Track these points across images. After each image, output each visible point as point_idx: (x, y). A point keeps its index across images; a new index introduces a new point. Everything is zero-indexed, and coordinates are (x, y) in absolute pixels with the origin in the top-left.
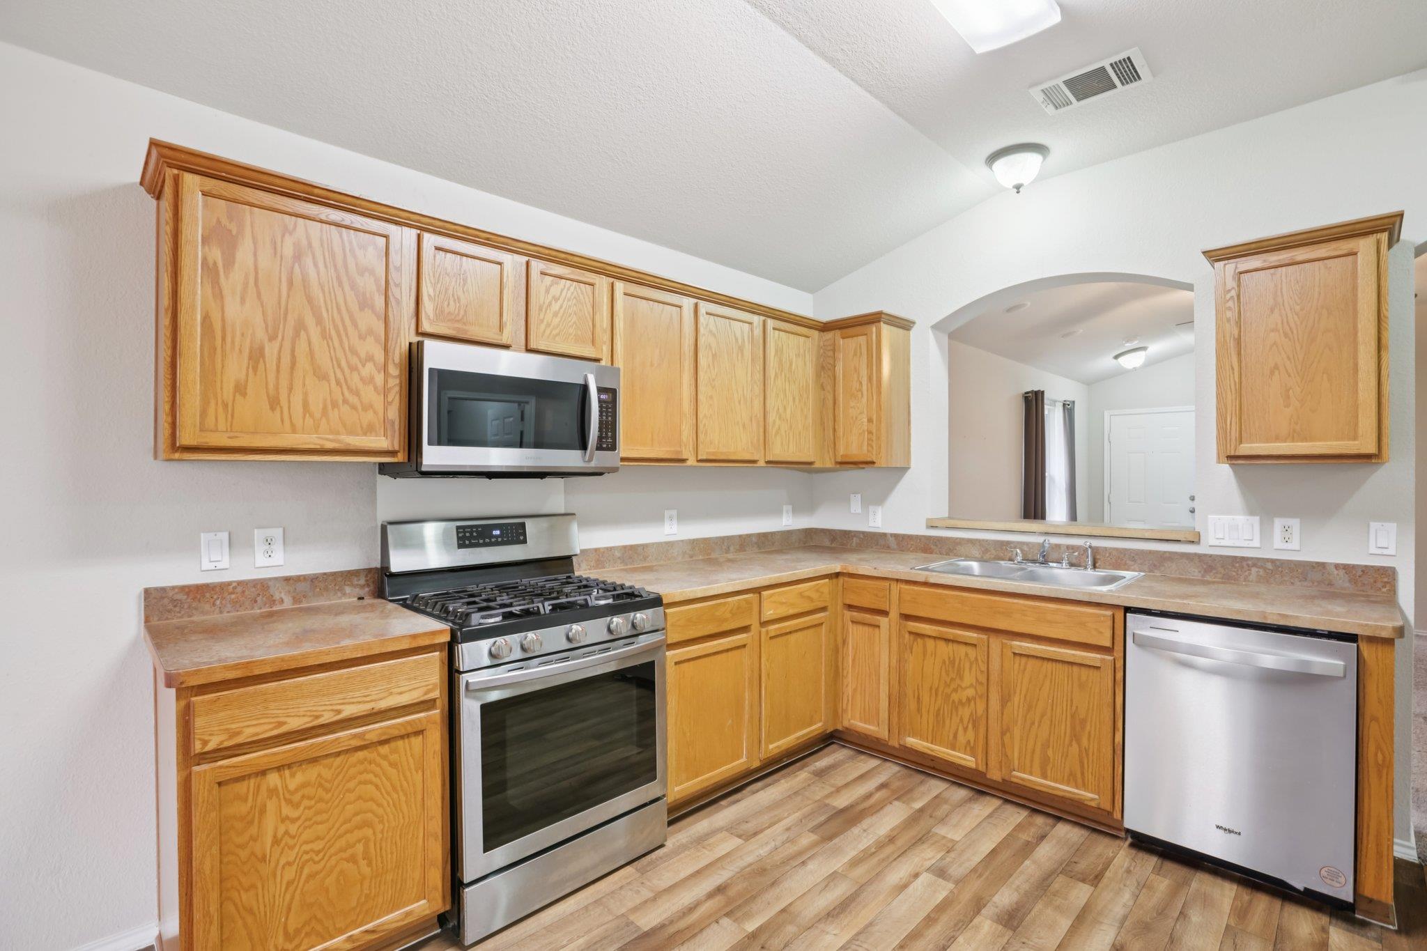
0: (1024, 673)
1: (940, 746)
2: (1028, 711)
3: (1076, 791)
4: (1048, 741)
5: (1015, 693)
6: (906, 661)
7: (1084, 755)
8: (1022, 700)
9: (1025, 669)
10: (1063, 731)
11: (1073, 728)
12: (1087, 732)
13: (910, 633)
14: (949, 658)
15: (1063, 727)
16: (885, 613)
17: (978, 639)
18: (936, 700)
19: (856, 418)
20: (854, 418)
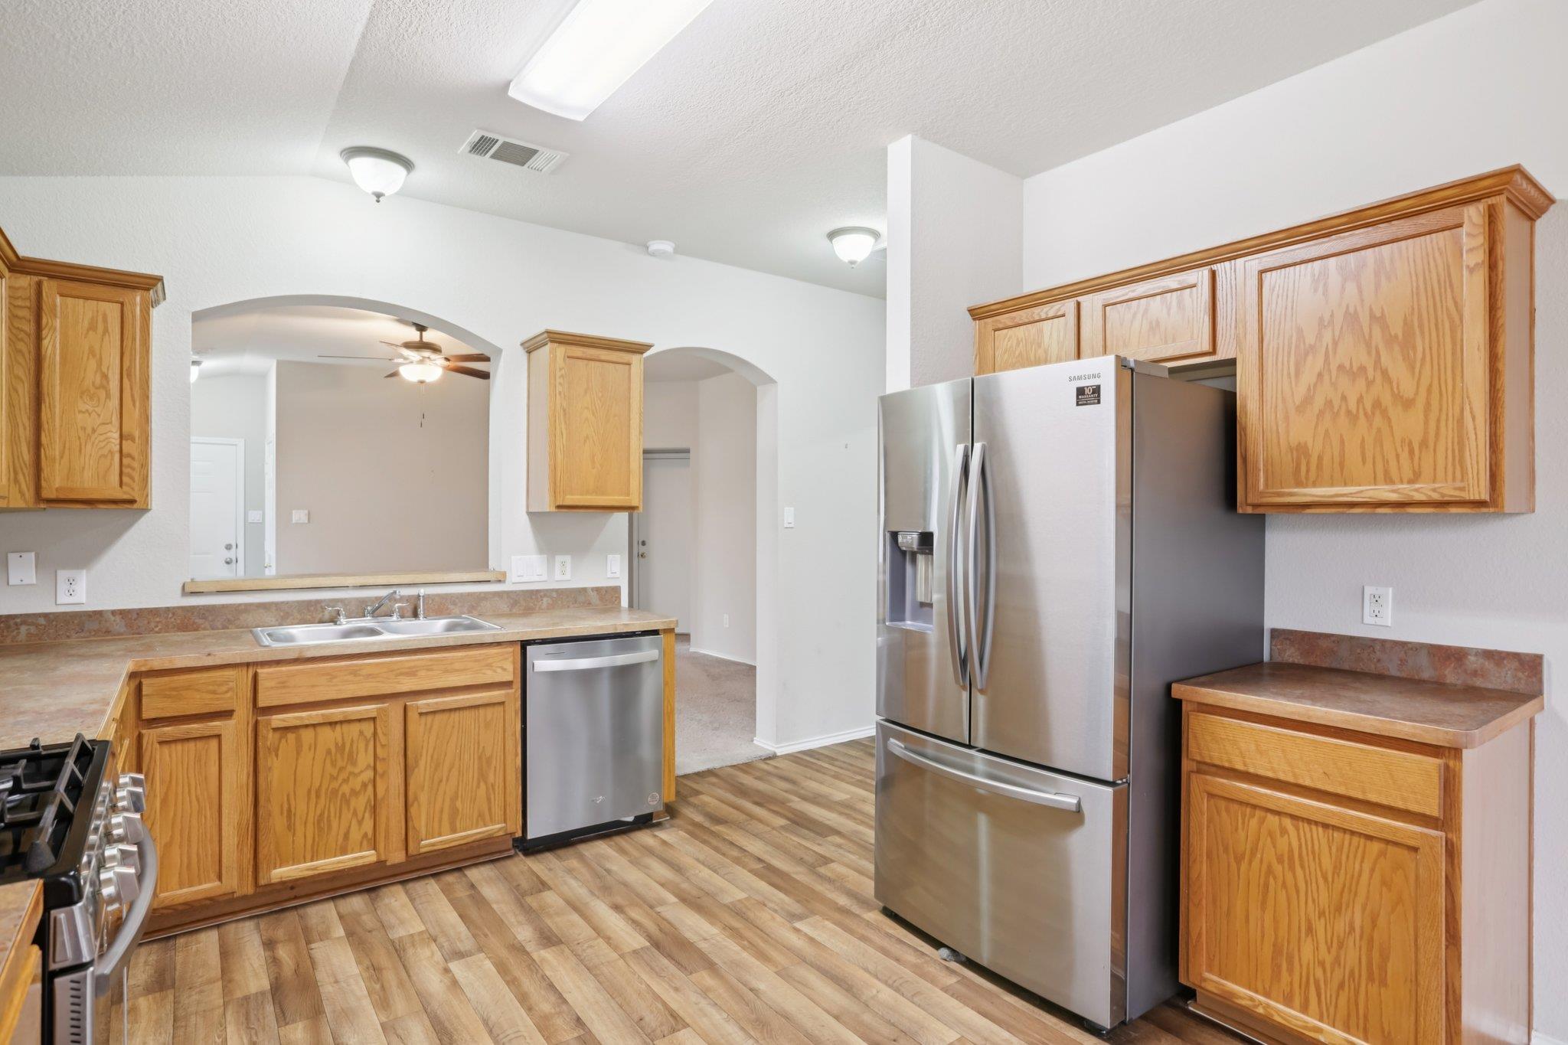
0: (430, 732)
1: (325, 858)
2: (436, 769)
3: (484, 829)
4: (456, 793)
5: (421, 756)
6: (270, 769)
7: (491, 791)
8: (429, 761)
9: (431, 728)
10: (470, 776)
11: (480, 769)
12: (493, 766)
13: (275, 730)
14: (337, 744)
15: (471, 774)
16: (227, 714)
17: (378, 710)
18: (317, 803)
19: (94, 431)
20: (89, 430)
